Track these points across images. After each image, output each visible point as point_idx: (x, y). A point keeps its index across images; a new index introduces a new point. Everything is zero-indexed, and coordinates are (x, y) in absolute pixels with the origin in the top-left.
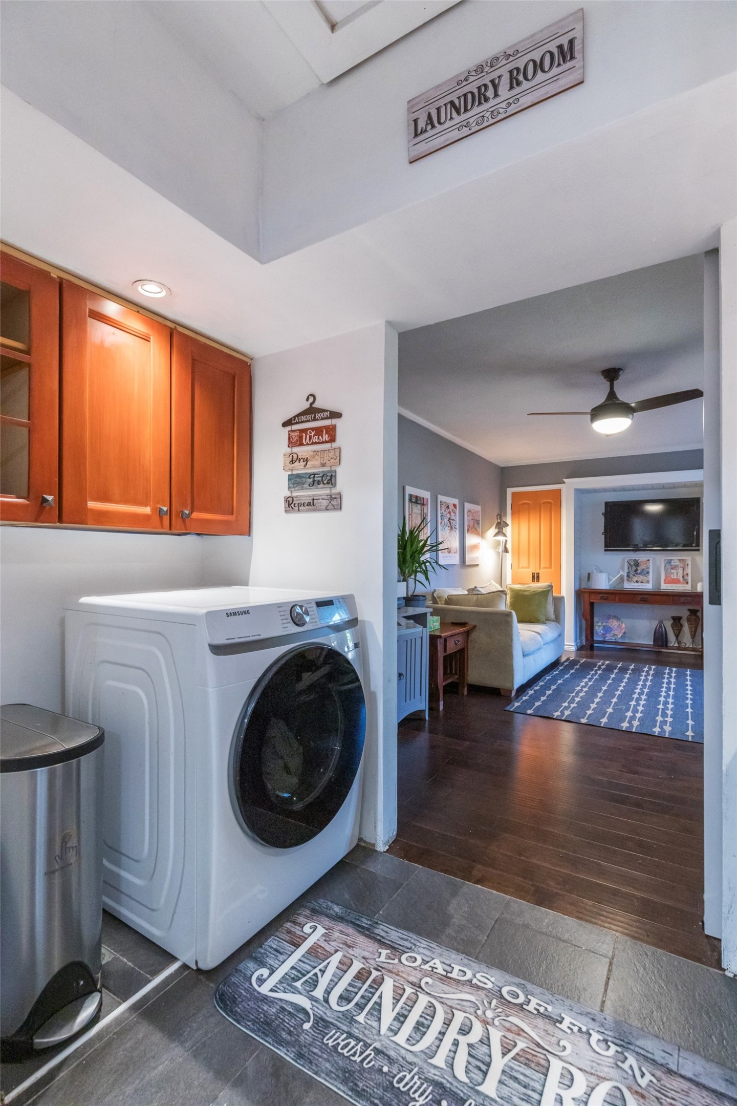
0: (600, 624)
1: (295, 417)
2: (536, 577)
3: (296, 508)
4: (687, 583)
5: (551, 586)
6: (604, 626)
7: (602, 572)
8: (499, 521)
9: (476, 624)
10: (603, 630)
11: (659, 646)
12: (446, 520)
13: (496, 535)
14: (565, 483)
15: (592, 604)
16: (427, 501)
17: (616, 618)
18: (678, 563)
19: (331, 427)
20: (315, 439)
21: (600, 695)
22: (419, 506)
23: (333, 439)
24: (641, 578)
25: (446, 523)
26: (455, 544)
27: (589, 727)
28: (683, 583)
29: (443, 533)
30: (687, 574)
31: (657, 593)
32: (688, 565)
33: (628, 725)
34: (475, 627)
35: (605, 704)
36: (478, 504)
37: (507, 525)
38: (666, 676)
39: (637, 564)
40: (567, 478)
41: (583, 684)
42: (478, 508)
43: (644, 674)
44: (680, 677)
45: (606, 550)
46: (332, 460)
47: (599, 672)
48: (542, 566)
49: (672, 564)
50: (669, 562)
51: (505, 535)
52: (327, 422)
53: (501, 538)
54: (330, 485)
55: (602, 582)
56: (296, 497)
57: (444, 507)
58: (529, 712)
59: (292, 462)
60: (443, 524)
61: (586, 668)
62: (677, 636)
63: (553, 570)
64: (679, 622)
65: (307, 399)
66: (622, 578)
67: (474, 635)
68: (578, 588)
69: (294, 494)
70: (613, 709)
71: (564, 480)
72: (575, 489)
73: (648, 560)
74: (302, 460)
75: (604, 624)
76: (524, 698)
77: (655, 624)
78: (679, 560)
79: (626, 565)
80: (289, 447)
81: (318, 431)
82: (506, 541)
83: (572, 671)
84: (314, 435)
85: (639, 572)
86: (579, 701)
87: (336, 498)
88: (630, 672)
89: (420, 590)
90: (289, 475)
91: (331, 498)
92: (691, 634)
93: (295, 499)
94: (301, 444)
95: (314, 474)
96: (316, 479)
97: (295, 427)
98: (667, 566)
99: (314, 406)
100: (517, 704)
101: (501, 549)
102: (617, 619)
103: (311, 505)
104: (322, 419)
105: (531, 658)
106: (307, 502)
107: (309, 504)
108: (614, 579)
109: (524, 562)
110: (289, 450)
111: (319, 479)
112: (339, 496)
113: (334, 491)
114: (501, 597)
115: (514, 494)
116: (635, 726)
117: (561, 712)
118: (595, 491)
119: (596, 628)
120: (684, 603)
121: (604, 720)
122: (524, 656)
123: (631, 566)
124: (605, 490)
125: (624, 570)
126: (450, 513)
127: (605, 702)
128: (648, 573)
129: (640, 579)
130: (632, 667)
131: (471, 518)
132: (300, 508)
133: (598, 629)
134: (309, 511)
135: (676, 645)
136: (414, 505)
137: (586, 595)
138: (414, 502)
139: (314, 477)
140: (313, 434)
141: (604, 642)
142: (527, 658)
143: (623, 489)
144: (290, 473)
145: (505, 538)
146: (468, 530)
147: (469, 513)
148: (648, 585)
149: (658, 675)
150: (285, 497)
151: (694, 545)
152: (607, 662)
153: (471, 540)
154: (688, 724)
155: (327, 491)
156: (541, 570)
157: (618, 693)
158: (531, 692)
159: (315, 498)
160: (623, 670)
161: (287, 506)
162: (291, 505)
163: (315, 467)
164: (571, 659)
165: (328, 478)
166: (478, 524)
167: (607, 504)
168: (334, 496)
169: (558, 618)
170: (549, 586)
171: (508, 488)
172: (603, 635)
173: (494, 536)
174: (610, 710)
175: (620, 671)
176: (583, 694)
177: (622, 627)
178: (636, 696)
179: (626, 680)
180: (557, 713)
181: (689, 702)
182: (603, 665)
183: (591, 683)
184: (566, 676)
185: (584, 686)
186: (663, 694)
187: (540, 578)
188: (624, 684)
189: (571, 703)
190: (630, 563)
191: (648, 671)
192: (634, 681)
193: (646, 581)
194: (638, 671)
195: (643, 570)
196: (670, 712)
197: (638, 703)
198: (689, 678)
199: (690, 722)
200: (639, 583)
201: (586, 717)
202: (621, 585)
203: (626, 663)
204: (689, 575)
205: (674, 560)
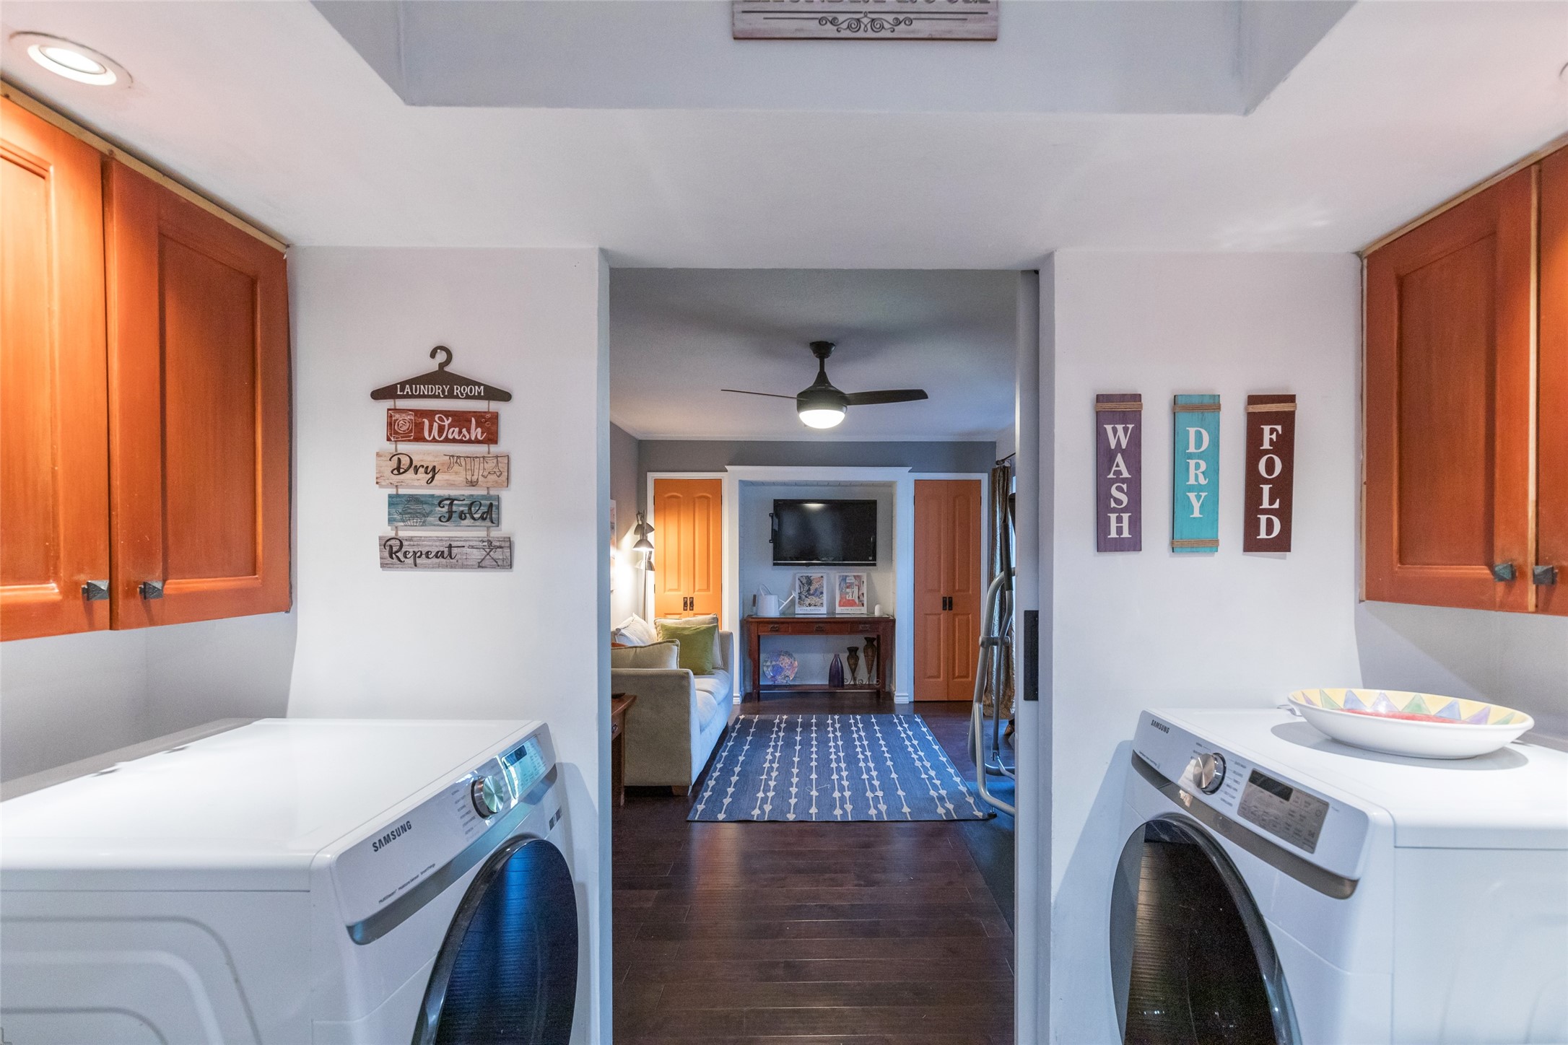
0: (769, 664)
1: (403, 384)
2: (689, 604)
3: (410, 561)
4: (863, 605)
5: (717, 620)
6: (773, 666)
7: (770, 594)
8: (640, 523)
9: (635, 694)
10: (773, 671)
11: (835, 686)
13: (639, 544)
14: (727, 471)
15: (758, 639)
17: (789, 654)
18: (853, 580)
19: (489, 416)
20: (454, 433)
21: (795, 771)
23: (492, 438)
24: (813, 600)
27: (799, 824)
28: (858, 606)
30: (863, 594)
31: (832, 620)
33: (841, 812)
34: (635, 698)
35: (806, 786)
37: (652, 529)
38: (854, 728)
39: (809, 581)
40: (728, 465)
41: (769, 757)
43: (830, 729)
44: (868, 726)
45: (774, 564)
46: (494, 477)
47: (781, 734)
48: (697, 588)
49: (847, 581)
50: (844, 579)
51: (650, 546)
52: (481, 406)
53: (644, 550)
54: (488, 523)
55: (771, 608)
56: (410, 539)
58: (721, 817)
59: (398, 470)
61: (765, 727)
62: (853, 671)
63: (711, 592)
64: (856, 654)
65: (433, 355)
66: (793, 602)
67: (633, 712)
68: (741, 617)
69: (402, 534)
70: (817, 790)
71: (727, 467)
72: (740, 481)
73: (822, 577)
74: (422, 470)
75: (774, 663)
76: (707, 794)
77: (831, 657)
78: (854, 576)
79: (797, 583)
80: (389, 439)
81: (461, 419)
82: (651, 553)
83: (749, 738)
84: (450, 426)
85: (811, 592)
86: (775, 786)
87: (501, 547)
88: (814, 728)
90: (390, 496)
91: (491, 545)
92: (868, 669)
93: (405, 543)
94: (420, 438)
95: (452, 500)
96: (454, 508)
97: (402, 404)
98: (842, 585)
99: (447, 369)
100: (701, 807)
101: (643, 565)
103: (446, 556)
104: (468, 397)
105: (707, 728)
106: (434, 550)
107: (440, 555)
108: (786, 603)
109: (672, 583)
110: (390, 447)
111: (461, 509)
112: (507, 544)
113: (495, 533)
114: (670, 649)
115: (656, 483)
116: (849, 811)
117: (759, 809)
118: (762, 485)
119: (762, 669)
120: (861, 632)
121: (813, 810)
122: (701, 728)
123: (803, 584)
124: (773, 485)
125: (794, 591)
127: (805, 782)
128: (822, 593)
129: (813, 602)
130: (814, 721)
132: (418, 561)
133: (767, 670)
134: (439, 566)
135: (852, 682)
137: (754, 628)
139: (451, 504)
140: (447, 423)
141: (775, 687)
142: (701, 733)
143: (792, 485)
144: (393, 491)
145: (651, 549)
148: (822, 609)
149: (846, 728)
150: (380, 538)
151: (871, 558)
152: (785, 717)
154: (899, 796)
155: (482, 533)
156: (696, 593)
157: (814, 764)
158: (712, 783)
159: (454, 544)
160: (806, 726)
161: (386, 554)
162: (394, 553)
163: (452, 485)
164: (741, 718)
165: (484, 509)
167: (774, 502)
168: (494, 543)
169: (726, 664)
170: (714, 618)
171: (648, 473)
172: (772, 677)
173: (635, 547)
174: (814, 793)
175: (803, 729)
176: (774, 774)
177: (795, 666)
178: (834, 765)
179: (814, 743)
180: (756, 812)
181: (889, 763)
182: (781, 722)
183: (778, 754)
184: (746, 747)
185: (772, 762)
186: (860, 756)
187: (693, 606)
188: (814, 749)
189: (765, 791)
190: (801, 582)
191: (833, 725)
192: (823, 742)
193: (819, 604)
194: (822, 726)
195: (816, 590)
196: (876, 783)
197: (840, 776)
198: (876, 728)
199: (901, 793)
200: (812, 608)
201: (792, 811)
202: (790, 611)
203: (806, 716)
204: (865, 595)
205: (848, 576)
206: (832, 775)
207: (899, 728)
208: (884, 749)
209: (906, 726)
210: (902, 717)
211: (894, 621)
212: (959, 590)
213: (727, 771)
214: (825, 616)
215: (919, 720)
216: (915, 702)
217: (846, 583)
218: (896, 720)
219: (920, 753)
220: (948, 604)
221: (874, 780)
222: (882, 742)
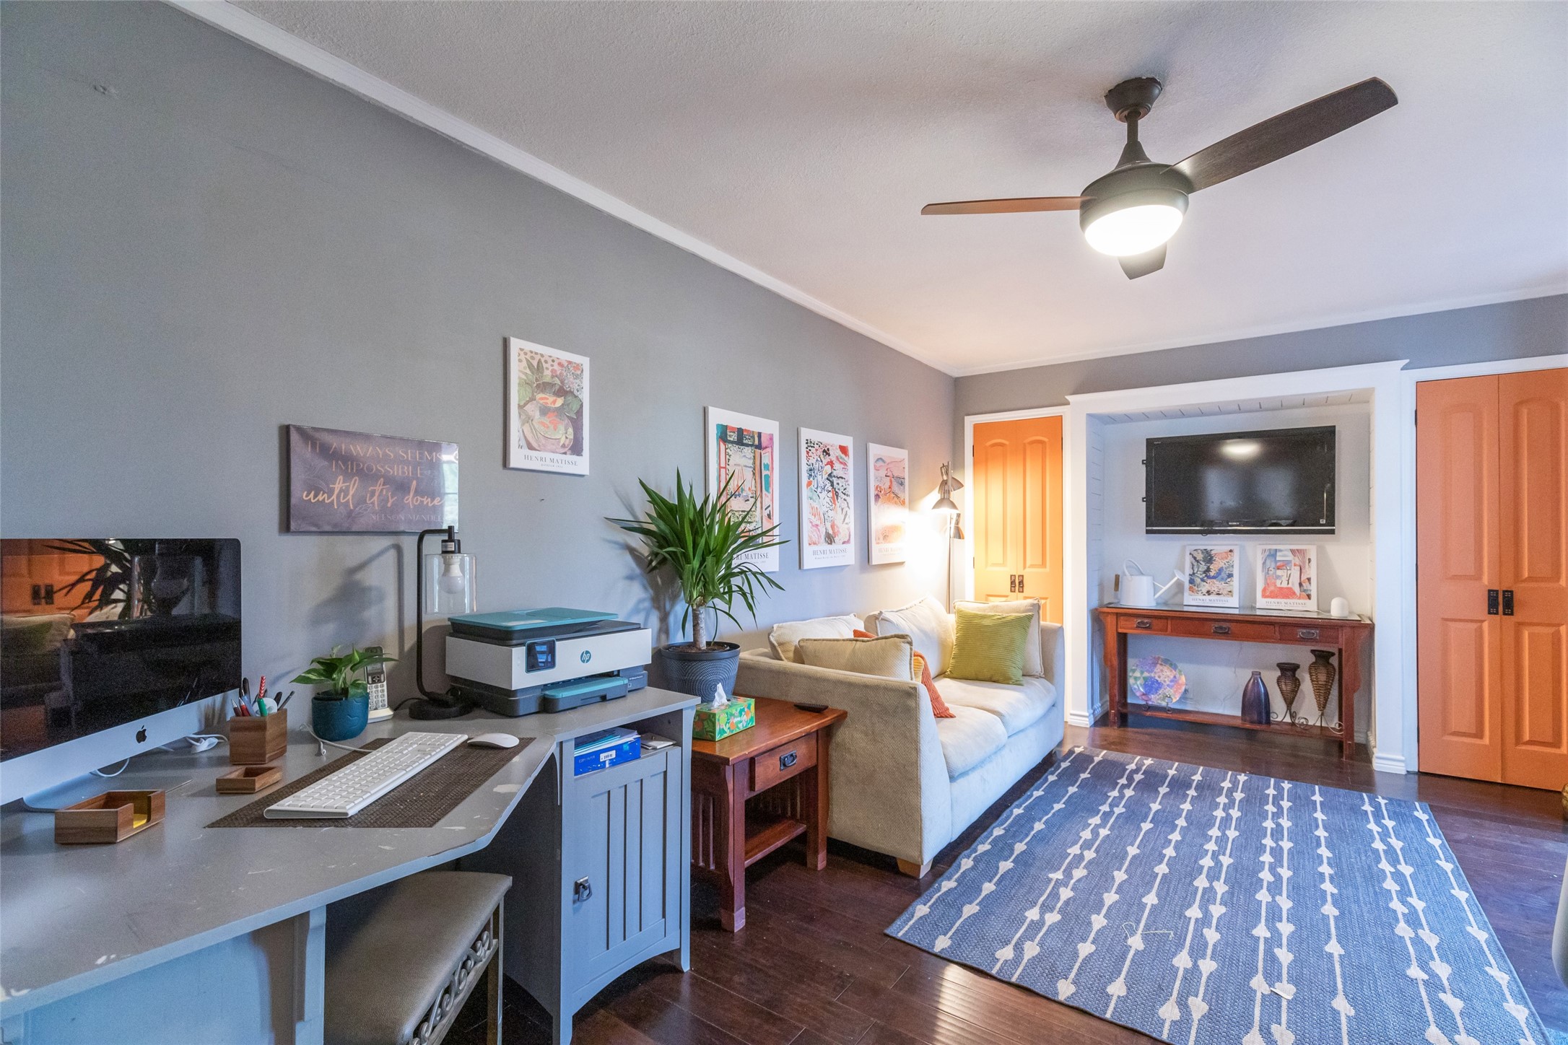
0: (1137, 674)
2: (1017, 584)
4: (1309, 597)
5: (1037, 607)
6: (1145, 679)
7: (1142, 574)
8: (945, 478)
9: (848, 709)
10: (1145, 686)
11: (1252, 722)
12: (821, 479)
13: (939, 504)
14: (1067, 403)
15: (1123, 639)
16: (771, 439)
17: (1169, 663)
18: (1290, 557)
21: (1121, 876)
22: (748, 451)
24: (1215, 585)
25: (821, 484)
26: (847, 525)
28: (1300, 598)
29: (815, 505)
30: (1309, 579)
31: (1249, 618)
32: (1310, 560)
33: (1177, 1014)
34: (843, 715)
35: (1126, 917)
36: (901, 447)
37: (964, 487)
38: (1270, 808)
39: (1209, 558)
40: (1072, 393)
41: (1086, 834)
42: (902, 454)
43: (1222, 800)
44: (1302, 806)
45: (1148, 532)
47: (1129, 793)
48: (1028, 563)
49: (1278, 559)
50: (1273, 554)
51: (954, 506)
53: (946, 511)
55: (1141, 595)
57: (816, 454)
58: (942, 944)
60: (813, 487)
61: (1108, 774)
62: (1289, 701)
63: (1048, 569)
64: (1294, 675)
66: (1179, 585)
67: (842, 735)
68: (1095, 604)
70: (1145, 938)
71: (1067, 397)
72: (1089, 416)
73: (1231, 551)
75: (1146, 674)
76: (946, 886)
77: (1245, 676)
78: (1292, 551)
79: (1188, 559)
82: (959, 515)
83: (1072, 790)
85: (1212, 574)
88: (1192, 792)
89: (727, 631)
92: (1319, 702)
98: (1268, 562)
100: (919, 914)
101: (949, 532)
102: (1171, 665)
105: (974, 777)
108: (1165, 588)
109: (995, 555)
115: (977, 427)
116: (1196, 1016)
117: (1016, 947)
118: (1128, 418)
119: (1131, 681)
120: (1303, 640)
121: (1117, 989)
122: (952, 778)
123: (1198, 561)
124: (1146, 416)
125: (1183, 572)
126: (831, 463)
127: (1129, 907)
128: (1230, 576)
129: (1215, 589)
130: (1197, 778)
131: (883, 473)
133: (1136, 683)
135: (1288, 719)
136: (733, 449)
137: (1110, 621)
138: (732, 442)
141: (1146, 710)
142: (961, 781)
143: (1182, 414)
145: (957, 512)
146: (877, 496)
147: (880, 463)
148: (1230, 599)
149: (1254, 802)
151: (1323, 521)
152: (1149, 762)
153: (883, 516)
154: (1336, 1013)
156: (1027, 570)
160: (1180, 786)
164: (1078, 750)
166: (902, 484)
167: (1150, 443)
169: (1050, 671)
170: (1033, 605)
171: (966, 418)
172: (1144, 694)
173: (934, 507)
174: (1136, 942)
175: (1171, 790)
176: (1079, 873)
177: (1180, 682)
178: (1201, 882)
179: (1181, 822)
180: (1006, 953)
181: (1329, 910)
182: (1136, 771)
183: (1104, 832)
184: (1057, 807)
185: (1087, 845)
186: (1266, 876)
187: (1023, 587)
188: (1175, 837)
189: (1046, 908)
190: (1195, 558)
191: (1231, 792)
192: (1199, 825)
193: (1225, 592)
194: (1208, 789)
195: (1221, 570)
196: (1285, 956)
197: (1207, 914)
198: (1319, 815)
199: (1341, 1004)
200: (1213, 597)
201: (1072, 975)
202: (1176, 600)
203: (1185, 766)
204: (1314, 581)
205: (1280, 551)
206: (1190, 906)
207: (1372, 826)
208: (1326, 869)
209: (1390, 824)
210: (1383, 802)
211: (1371, 628)
212: (1530, 579)
213: (1002, 848)
214: (1236, 612)
215: (1424, 817)
216: (1420, 774)
217: (1276, 561)
218: (1367, 807)
219: (1414, 901)
220: (1501, 602)
221: (1280, 946)
222: (1324, 852)
